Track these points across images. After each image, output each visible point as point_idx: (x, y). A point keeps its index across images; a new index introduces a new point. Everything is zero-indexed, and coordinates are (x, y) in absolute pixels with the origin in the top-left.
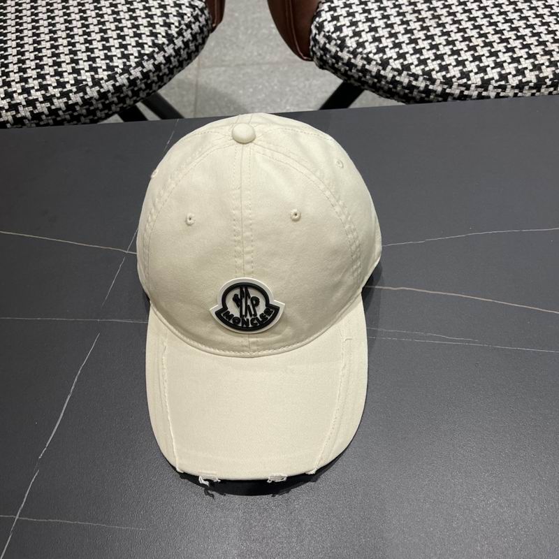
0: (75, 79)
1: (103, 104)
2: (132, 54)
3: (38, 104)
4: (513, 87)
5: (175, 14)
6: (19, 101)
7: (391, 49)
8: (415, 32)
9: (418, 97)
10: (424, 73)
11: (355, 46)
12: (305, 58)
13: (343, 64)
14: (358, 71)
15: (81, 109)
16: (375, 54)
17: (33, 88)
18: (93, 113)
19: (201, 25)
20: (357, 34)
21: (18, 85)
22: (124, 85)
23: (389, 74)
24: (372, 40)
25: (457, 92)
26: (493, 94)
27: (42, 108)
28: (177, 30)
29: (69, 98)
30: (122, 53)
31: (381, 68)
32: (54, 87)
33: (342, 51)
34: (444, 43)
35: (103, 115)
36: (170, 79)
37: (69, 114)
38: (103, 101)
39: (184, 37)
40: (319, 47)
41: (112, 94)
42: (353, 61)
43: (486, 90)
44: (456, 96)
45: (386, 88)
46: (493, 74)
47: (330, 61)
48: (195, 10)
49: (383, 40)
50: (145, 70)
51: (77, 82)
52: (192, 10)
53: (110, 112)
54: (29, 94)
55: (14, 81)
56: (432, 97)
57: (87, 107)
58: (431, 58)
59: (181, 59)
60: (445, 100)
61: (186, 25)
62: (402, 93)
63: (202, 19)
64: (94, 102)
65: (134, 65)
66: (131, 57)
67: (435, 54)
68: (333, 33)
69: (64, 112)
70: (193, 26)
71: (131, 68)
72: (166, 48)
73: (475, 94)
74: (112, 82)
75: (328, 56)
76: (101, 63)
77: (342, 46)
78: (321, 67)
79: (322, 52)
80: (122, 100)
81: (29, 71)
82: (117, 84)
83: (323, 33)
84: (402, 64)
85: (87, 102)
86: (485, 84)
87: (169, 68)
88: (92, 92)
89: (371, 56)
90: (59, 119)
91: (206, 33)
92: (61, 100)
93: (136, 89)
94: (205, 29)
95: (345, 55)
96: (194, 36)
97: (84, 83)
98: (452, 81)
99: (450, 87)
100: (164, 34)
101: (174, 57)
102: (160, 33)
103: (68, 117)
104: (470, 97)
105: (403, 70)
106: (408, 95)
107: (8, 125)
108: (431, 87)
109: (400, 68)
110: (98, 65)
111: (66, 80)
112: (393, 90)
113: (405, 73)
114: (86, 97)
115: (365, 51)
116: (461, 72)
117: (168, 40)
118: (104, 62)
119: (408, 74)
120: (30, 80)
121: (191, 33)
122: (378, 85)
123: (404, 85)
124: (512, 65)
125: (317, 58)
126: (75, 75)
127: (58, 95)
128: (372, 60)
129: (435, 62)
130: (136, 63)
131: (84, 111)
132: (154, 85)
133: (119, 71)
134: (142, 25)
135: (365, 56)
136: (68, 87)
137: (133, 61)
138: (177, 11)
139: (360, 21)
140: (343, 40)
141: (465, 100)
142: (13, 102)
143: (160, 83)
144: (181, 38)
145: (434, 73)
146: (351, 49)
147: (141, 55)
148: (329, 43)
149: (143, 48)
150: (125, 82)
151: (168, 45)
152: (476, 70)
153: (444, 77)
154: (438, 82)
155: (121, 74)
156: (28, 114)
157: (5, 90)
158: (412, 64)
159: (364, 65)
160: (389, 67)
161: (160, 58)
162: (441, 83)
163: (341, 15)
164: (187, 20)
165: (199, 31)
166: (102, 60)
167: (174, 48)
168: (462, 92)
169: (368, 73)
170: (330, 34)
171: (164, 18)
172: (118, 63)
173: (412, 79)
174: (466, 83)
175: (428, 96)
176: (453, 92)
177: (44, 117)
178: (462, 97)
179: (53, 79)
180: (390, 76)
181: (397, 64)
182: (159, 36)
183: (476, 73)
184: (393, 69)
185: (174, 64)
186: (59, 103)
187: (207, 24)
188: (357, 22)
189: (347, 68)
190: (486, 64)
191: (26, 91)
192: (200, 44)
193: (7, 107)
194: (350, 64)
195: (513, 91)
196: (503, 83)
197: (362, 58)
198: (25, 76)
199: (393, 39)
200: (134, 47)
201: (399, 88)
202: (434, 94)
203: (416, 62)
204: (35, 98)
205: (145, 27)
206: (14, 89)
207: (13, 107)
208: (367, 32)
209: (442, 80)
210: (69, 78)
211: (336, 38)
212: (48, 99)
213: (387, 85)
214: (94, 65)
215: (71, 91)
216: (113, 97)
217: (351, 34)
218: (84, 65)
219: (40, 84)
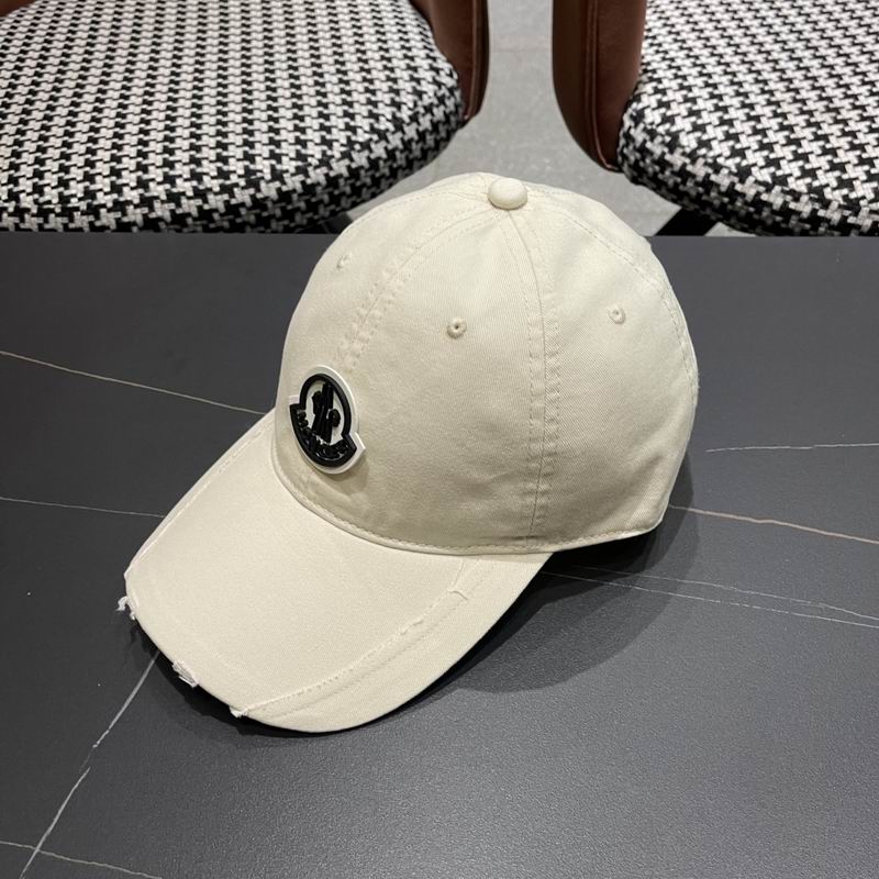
0: (246, 168)
1: (283, 209)
2: (337, 141)
3: (184, 201)
5: (410, 90)
6: (155, 194)
7: (755, 151)
8: (796, 129)
9: (797, 230)
10: (811, 189)
11: (694, 145)
12: (609, 166)
13: (673, 173)
14: (697, 184)
15: (247, 214)
16: (727, 158)
17: (180, 176)
18: (266, 221)
19: (448, 111)
20: (699, 128)
21: (160, 171)
22: (319, 184)
23: (749, 188)
24: (723, 138)
25: (867, 223)
27: (190, 206)
28: (410, 113)
29: (232, 195)
30: (323, 138)
31: (736, 179)
32: (213, 178)
33: (672, 152)
34: (847, 147)
35: (281, 228)
36: (391, 185)
37: (230, 221)
38: (283, 204)
39: (419, 124)
40: (635, 148)
41: (300, 195)
42: (689, 168)
44: (865, 229)
45: (743, 212)
47: (650, 170)
48: (440, 88)
49: (742, 138)
50: (354, 166)
51: (248, 172)
52: (436, 88)
54: (173, 184)
55: (153, 164)
56: (822, 229)
57: (258, 211)
58: (824, 168)
59: (411, 156)
60: (845, 235)
61: (425, 107)
62: (769, 222)
63: (450, 103)
64: (269, 204)
65: (338, 155)
66: (335, 144)
67: (830, 162)
68: (658, 125)
69: (222, 215)
70: (435, 110)
71: (333, 160)
72: (390, 137)
74: (301, 177)
75: (648, 161)
76: (288, 150)
77: (673, 145)
78: (635, 181)
79: (638, 155)
80: (312, 207)
81: (178, 152)
82: (309, 181)
83: (641, 126)
84: (773, 176)
85: (258, 204)
87: (391, 168)
88: (269, 190)
89: (720, 160)
90: (212, 226)
91: (453, 125)
92: (219, 197)
93: (336, 192)
94: (453, 119)
95: (677, 159)
96: (435, 125)
97: (259, 175)
98: (858, 204)
99: (856, 214)
100: (390, 117)
101: (402, 152)
102: (383, 115)
103: (226, 224)
105: (774, 184)
106: (780, 225)
107: (135, 229)
108: (821, 213)
109: (769, 180)
110: (284, 151)
111: (232, 168)
112: (756, 216)
113: (777, 188)
114: (259, 196)
115: (711, 154)
116: (876, 191)
117: (395, 126)
118: (293, 148)
119: (783, 191)
120: (177, 166)
121: (431, 121)
122: (730, 207)
123: (775, 207)
125: (630, 166)
126: (247, 163)
127: (217, 189)
128: (721, 167)
129: (830, 174)
130: (342, 153)
131: (252, 218)
132: (364, 190)
133: (314, 162)
134: (358, 102)
135: (710, 161)
136: (234, 179)
137: (337, 150)
138: (414, 88)
139: (705, 110)
140: (675, 136)
142: (147, 195)
143: (373, 189)
144: (414, 125)
145: (827, 191)
146: (688, 150)
147: (350, 143)
148: (652, 140)
149: (355, 132)
150: (322, 180)
151: (393, 133)
153: (845, 198)
154: (834, 205)
155: (316, 167)
156: (167, 215)
157: (139, 178)
158: (791, 175)
159: (708, 175)
160: (751, 180)
161: (379, 150)
162: (840, 206)
163: (674, 101)
164: (426, 100)
165: (444, 119)
166: (291, 144)
167: (402, 139)
169: (714, 188)
170: (654, 127)
171: (392, 95)
172: (315, 151)
173: (789, 198)
175: (815, 228)
176: (859, 222)
177: (190, 221)
179: (213, 166)
180: (751, 192)
181: (764, 175)
182: (382, 119)
184: (757, 182)
185: (399, 162)
186: (216, 201)
187: (456, 112)
188: (699, 111)
189: (679, 180)
191: (169, 179)
192: (442, 139)
193: (136, 201)
194: (684, 174)
197: (706, 164)
198: (172, 159)
199: (759, 137)
200: (341, 130)
201: (766, 213)
202: (826, 225)
203: (797, 173)
204: (182, 190)
205: (362, 104)
206: (152, 176)
207: (147, 202)
208: (715, 126)
209: (842, 203)
210: (237, 167)
211: (663, 133)
212: (200, 194)
213: (745, 207)
214: (277, 151)
215: (237, 185)
216: (299, 200)
217: (689, 127)
218: (262, 150)
219: (192, 171)
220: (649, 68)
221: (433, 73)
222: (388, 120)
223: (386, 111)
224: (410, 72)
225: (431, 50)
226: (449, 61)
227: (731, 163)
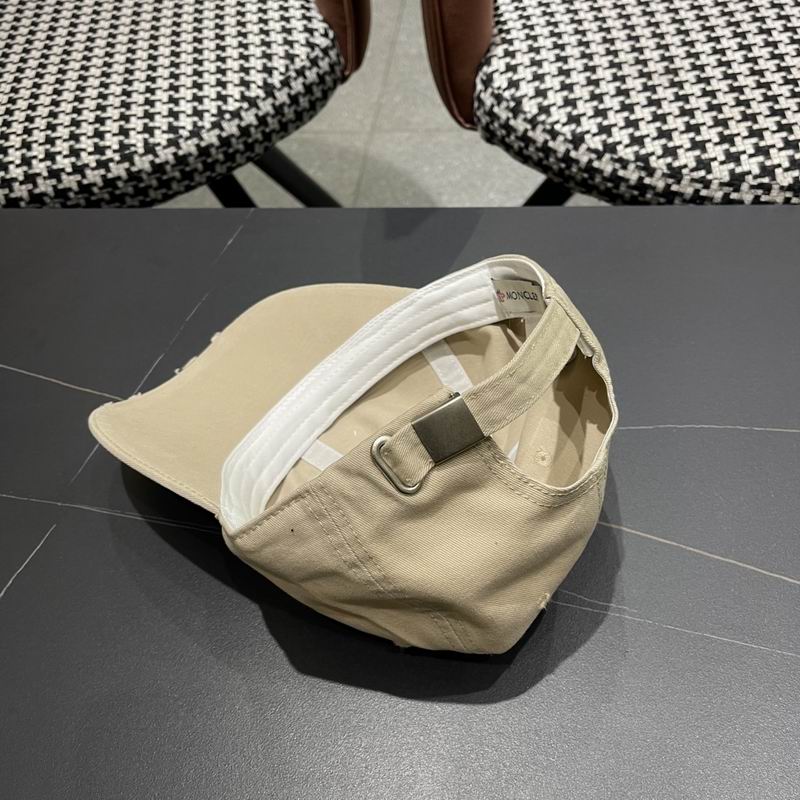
0: (121, 143)
1: (159, 179)
3: (64, 177)
4: (782, 188)
5: (282, 54)
6: (38, 171)
7: (590, 118)
8: (632, 93)
9: (627, 195)
10: (638, 157)
11: (535, 111)
12: (468, 126)
13: (517, 138)
14: (538, 149)
15: (125, 186)
16: (564, 125)
17: (60, 153)
18: (144, 191)
19: (321, 72)
20: (541, 93)
21: (42, 148)
22: (190, 154)
23: (582, 156)
24: (562, 103)
25: (689, 191)
26: (748, 198)
27: (70, 181)
28: (282, 78)
29: (108, 170)
30: (195, 109)
31: (571, 146)
32: (90, 154)
33: (515, 117)
34: (677, 112)
35: (160, 197)
36: (266, 149)
37: (109, 193)
38: (158, 175)
39: (290, 88)
40: (485, 111)
41: (173, 166)
42: (530, 134)
43: (737, 190)
44: (688, 197)
45: (579, 177)
46: (751, 165)
47: (499, 133)
48: (313, 49)
49: (580, 104)
50: (224, 135)
51: (123, 147)
52: (308, 50)
53: (171, 192)
54: (54, 161)
55: (36, 142)
56: (649, 196)
57: (134, 183)
58: (652, 136)
59: (284, 120)
60: (670, 202)
61: (297, 71)
63: (324, 64)
64: (144, 176)
65: (208, 125)
66: (206, 115)
67: (659, 129)
68: (505, 90)
69: (101, 188)
70: (307, 73)
71: (204, 131)
72: (261, 104)
73: (719, 195)
74: (173, 149)
75: (496, 125)
76: (161, 122)
77: (516, 110)
78: (489, 141)
79: (488, 118)
80: (187, 176)
81: (59, 128)
82: (181, 153)
83: (490, 90)
84: (604, 143)
85: (134, 177)
86: (736, 181)
87: (263, 132)
88: (142, 163)
89: (557, 127)
90: (93, 198)
91: (330, 84)
92: (96, 172)
93: (210, 160)
94: (328, 78)
95: (520, 125)
96: (308, 88)
97: (133, 149)
98: (680, 173)
99: (678, 182)
100: (261, 83)
101: (273, 117)
102: (254, 82)
103: (106, 196)
104: (710, 199)
105: (605, 151)
106: (612, 190)
107: (23, 204)
108: (647, 181)
109: (600, 148)
110: (157, 124)
111: (108, 144)
112: (590, 182)
113: (607, 156)
114: (134, 169)
115: (551, 120)
116: (698, 160)
117: (266, 92)
118: (166, 120)
119: (612, 159)
120: (58, 142)
121: (304, 84)
122: (567, 172)
123: (606, 175)
124: (785, 153)
125: (483, 127)
126: (122, 138)
127: (94, 165)
128: (558, 134)
129: (657, 142)
130: (212, 123)
131: (130, 190)
132: (238, 156)
133: (185, 133)
134: (231, 69)
135: (548, 127)
136: (109, 154)
137: (207, 121)
138: (286, 51)
139: (549, 73)
140: (518, 101)
141: (702, 204)
142: (31, 172)
143: (248, 154)
144: (286, 90)
145: (653, 159)
146: (529, 116)
147: (221, 113)
148: (499, 104)
149: (225, 102)
150: (193, 150)
151: (264, 99)
152: (722, 158)
153: (669, 166)
154: (658, 174)
155: (187, 139)
156: (50, 190)
157: (23, 155)
158: (620, 143)
159: (546, 142)
160: (583, 147)
161: (249, 118)
162: (664, 175)
163: (521, 64)
164: (298, 64)
165: (317, 80)
166: (164, 117)
167: (273, 105)
168: (697, 191)
169: (552, 154)
170: (501, 92)
171: (265, 61)
172: (186, 123)
173: (617, 166)
174: (704, 177)
175: (643, 194)
176: (682, 190)
177: (71, 195)
178: (697, 199)
179: (90, 142)
180: (584, 159)
181: (596, 143)
182: (253, 86)
183: (722, 163)
184: (589, 150)
185: (272, 127)
186: (94, 176)
187: (333, 71)
188: (543, 75)
189: (522, 145)
190: (741, 149)
191: (50, 156)
192: (317, 99)
193: (21, 178)
194: (525, 138)
195: (782, 194)
196: (766, 180)
197: (544, 130)
198: (54, 135)
199: (595, 103)
200: (212, 100)
201: (598, 179)
202: (652, 192)
203: (627, 141)
204: (61, 167)
205: (235, 72)
206: (34, 153)
207: (30, 178)
208: (556, 91)
209: (666, 171)
210: (112, 141)
211: (509, 98)
212: (78, 170)
213: (580, 173)
214: (151, 124)
215: (111, 160)
216: (173, 171)
217: (531, 93)
218: (136, 124)
219: (71, 147)
220: (505, 27)
221: (307, 35)
222: (259, 87)
223: (257, 78)
224: (284, 35)
225: (308, 9)
226: (324, 21)
227: (567, 130)
